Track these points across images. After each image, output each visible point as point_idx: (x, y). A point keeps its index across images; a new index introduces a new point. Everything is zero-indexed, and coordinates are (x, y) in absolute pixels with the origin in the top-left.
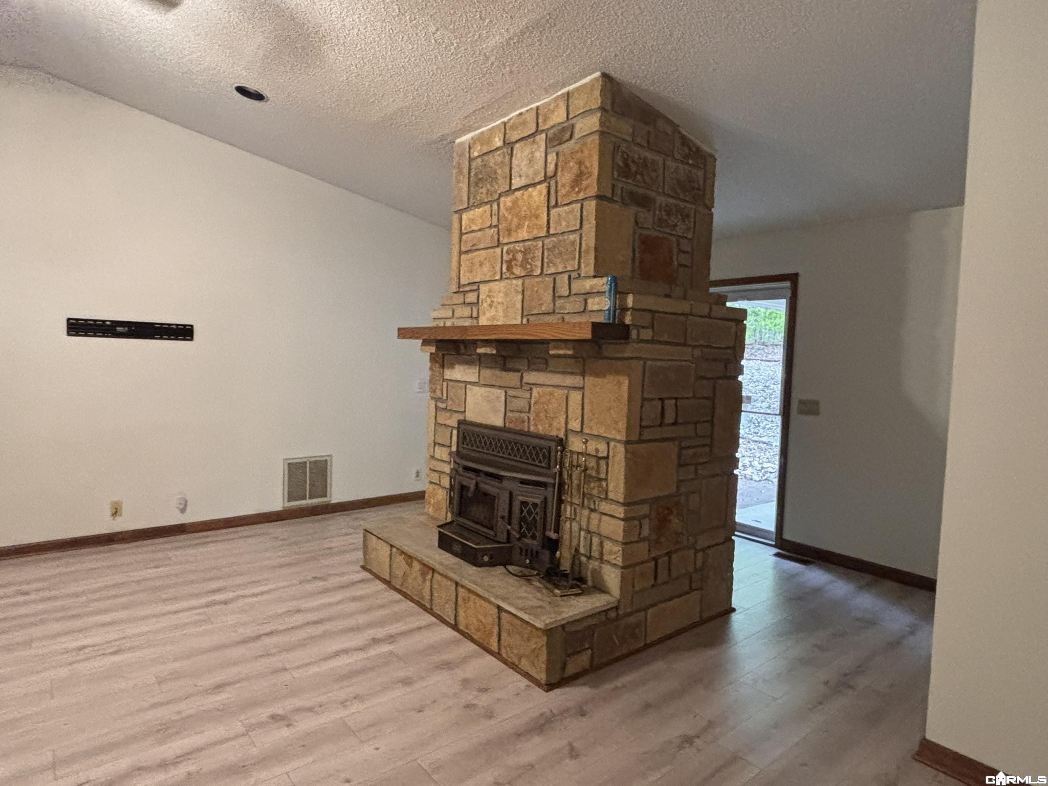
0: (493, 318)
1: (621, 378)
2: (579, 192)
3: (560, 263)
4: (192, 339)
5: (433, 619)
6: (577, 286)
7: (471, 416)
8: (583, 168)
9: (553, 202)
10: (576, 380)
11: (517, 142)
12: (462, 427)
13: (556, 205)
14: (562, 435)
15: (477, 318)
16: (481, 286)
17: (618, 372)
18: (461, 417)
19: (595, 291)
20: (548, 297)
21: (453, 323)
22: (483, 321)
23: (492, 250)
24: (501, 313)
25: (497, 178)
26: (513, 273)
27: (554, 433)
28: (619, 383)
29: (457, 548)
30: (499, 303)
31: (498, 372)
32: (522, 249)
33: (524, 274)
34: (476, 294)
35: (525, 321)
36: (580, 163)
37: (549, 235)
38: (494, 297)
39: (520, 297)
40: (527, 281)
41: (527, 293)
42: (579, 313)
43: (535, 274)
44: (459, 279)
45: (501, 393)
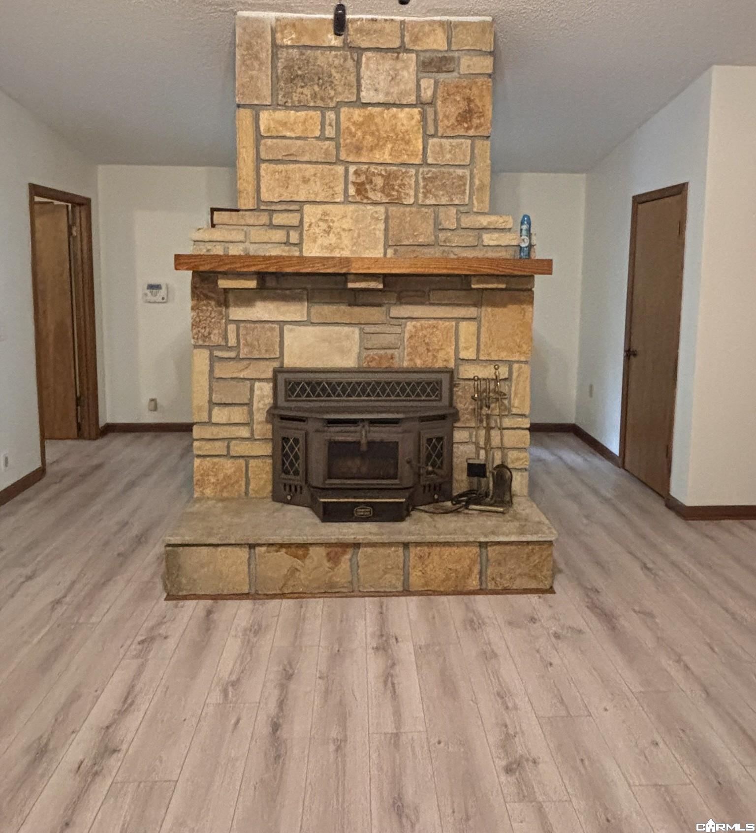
2: (468, 128)
3: (443, 195)
6: (468, 221)
7: (291, 361)
8: (472, 105)
9: (431, 130)
10: (472, 311)
11: (368, 50)
12: (281, 375)
13: (434, 135)
14: (452, 365)
15: (299, 245)
16: (307, 208)
17: (521, 302)
18: (275, 365)
19: (492, 227)
21: (245, 249)
22: (312, 250)
23: (327, 167)
24: (346, 241)
25: (332, 82)
26: (367, 198)
27: (439, 364)
30: (344, 230)
31: (346, 308)
32: (383, 173)
33: (387, 201)
34: (297, 215)
35: (391, 252)
36: (469, 100)
37: (425, 163)
38: (333, 222)
39: (381, 226)
40: (393, 209)
41: (392, 222)
42: (472, 246)
43: (405, 203)
44: (259, 192)
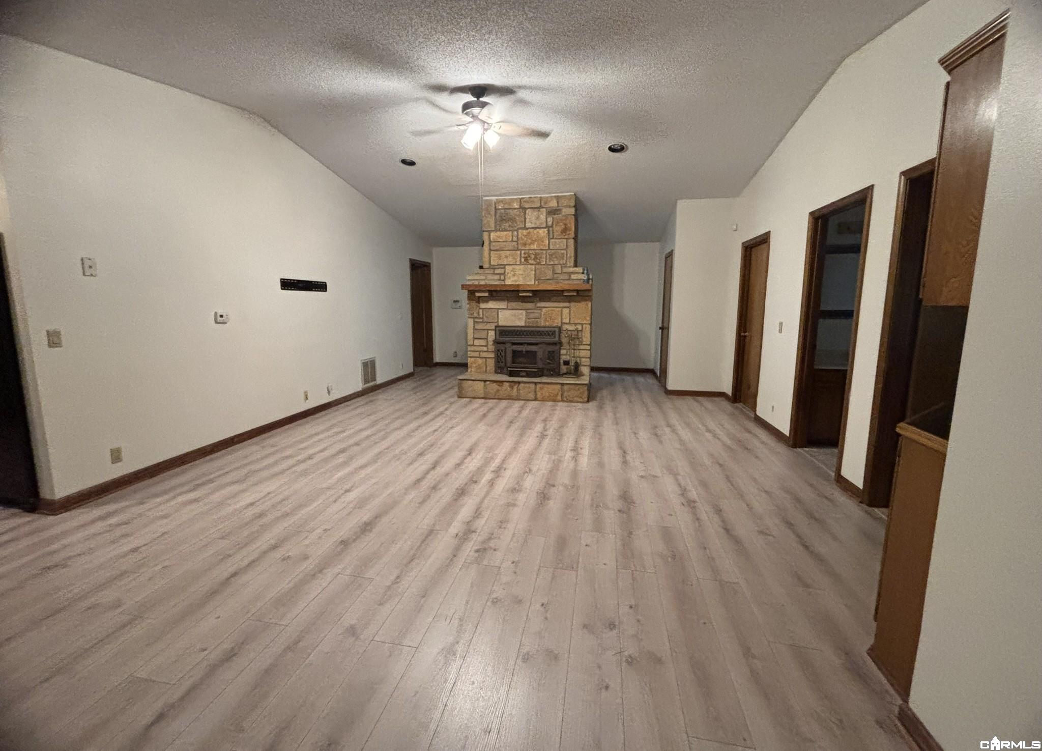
0: (516, 281)
1: (588, 302)
2: (565, 236)
3: (556, 261)
4: (326, 291)
5: (523, 402)
6: (565, 270)
7: (501, 323)
8: (566, 227)
9: (551, 237)
10: (567, 304)
11: (528, 208)
12: (497, 328)
13: (553, 238)
14: (560, 325)
15: (504, 280)
16: (507, 267)
17: (586, 300)
18: (496, 324)
19: (575, 272)
20: (551, 272)
21: (485, 282)
22: (508, 282)
23: (514, 252)
24: (520, 280)
25: (516, 221)
26: (529, 263)
27: (555, 325)
28: (587, 305)
29: (524, 374)
30: (520, 274)
31: (520, 303)
32: (534, 253)
33: (535, 264)
34: (502, 270)
35: (537, 282)
36: (565, 224)
37: (549, 249)
38: (516, 271)
39: (534, 272)
40: (537, 266)
41: (537, 271)
42: (568, 280)
43: (542, 264)
44: (490, 261)
45: (524, 312)
